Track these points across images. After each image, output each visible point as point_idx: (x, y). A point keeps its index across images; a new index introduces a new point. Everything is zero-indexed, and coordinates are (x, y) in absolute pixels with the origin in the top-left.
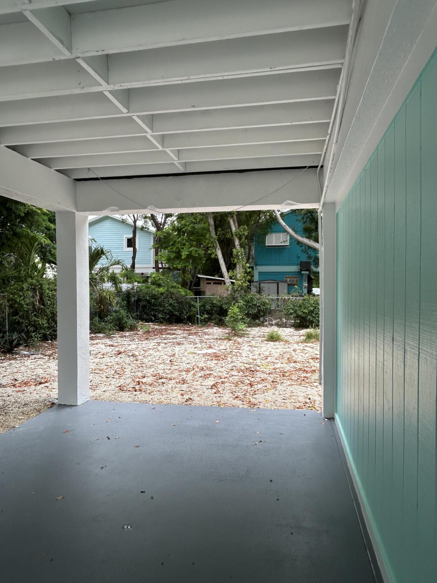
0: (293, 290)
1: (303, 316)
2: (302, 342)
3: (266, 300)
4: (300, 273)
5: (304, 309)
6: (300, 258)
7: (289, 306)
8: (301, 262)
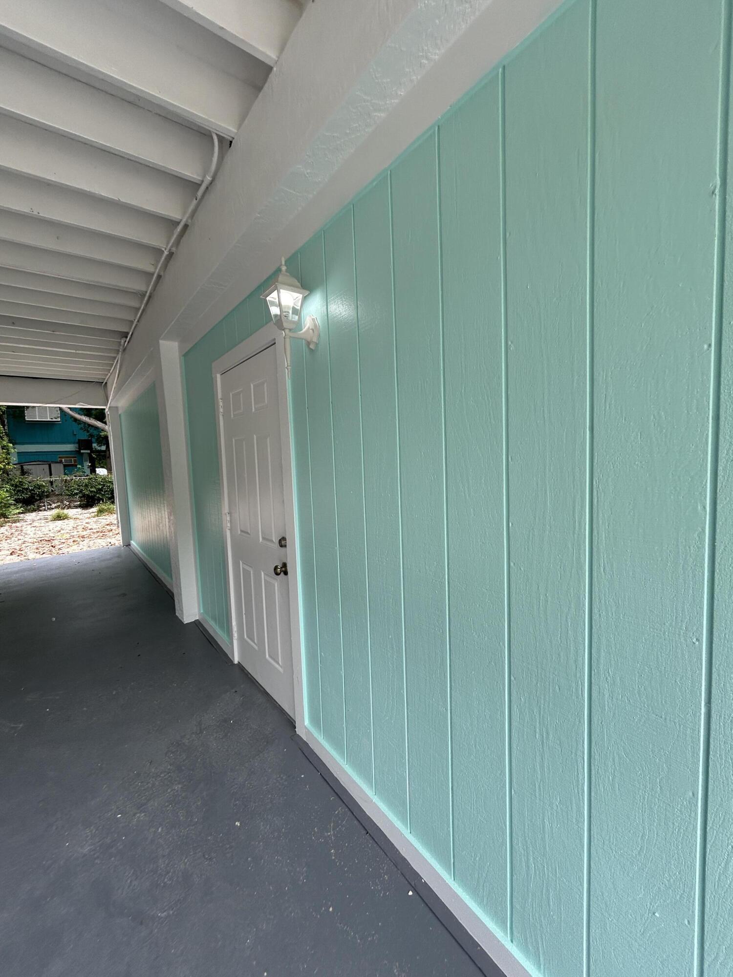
0: (76, 470)
1: (91, 495)
2: (94, 517)
3: (41, 483)
4: (78, 452)
5: (91, 487)
6: (77, 436)
7: (73, 486)
8: (79, 440)
